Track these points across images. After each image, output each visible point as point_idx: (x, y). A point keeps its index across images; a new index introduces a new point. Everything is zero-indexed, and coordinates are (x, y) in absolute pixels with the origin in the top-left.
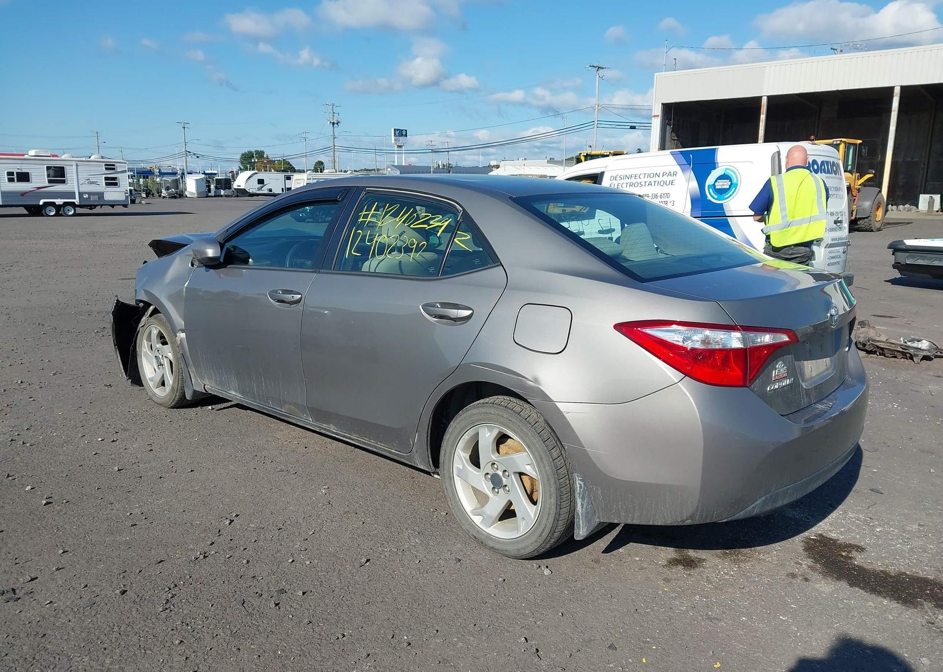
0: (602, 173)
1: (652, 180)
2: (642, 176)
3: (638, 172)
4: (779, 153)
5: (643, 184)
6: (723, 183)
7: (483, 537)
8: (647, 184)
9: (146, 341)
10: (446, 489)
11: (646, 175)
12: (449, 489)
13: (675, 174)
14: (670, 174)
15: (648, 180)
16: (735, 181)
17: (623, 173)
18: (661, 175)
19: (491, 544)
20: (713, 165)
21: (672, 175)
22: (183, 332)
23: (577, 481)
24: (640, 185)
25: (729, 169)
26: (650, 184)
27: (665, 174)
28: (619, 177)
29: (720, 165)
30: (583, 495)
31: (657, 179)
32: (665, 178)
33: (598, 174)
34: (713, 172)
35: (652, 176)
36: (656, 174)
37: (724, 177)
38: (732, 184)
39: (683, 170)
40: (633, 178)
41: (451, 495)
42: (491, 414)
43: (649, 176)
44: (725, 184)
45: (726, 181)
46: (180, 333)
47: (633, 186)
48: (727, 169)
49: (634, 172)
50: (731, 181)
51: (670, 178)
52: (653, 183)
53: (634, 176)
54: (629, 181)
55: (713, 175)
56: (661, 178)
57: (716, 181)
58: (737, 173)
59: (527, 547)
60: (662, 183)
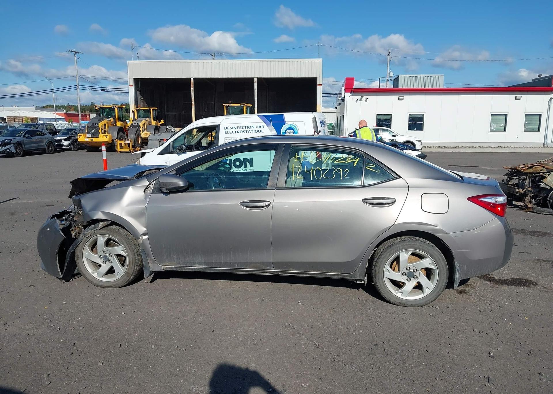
0: (219, 126)
1: (251, 129)
2: (244, 128)
3: (241, 125)
4: (315, 117)
5: (246, 132)
6: (290, 132)
7: (403, 302)
8: (248, 132)
9: (88, 247)
10: (380, 285)
11: (246, 127)
12: (382, 285)
13: (263, 127)
14: (260, 127)
15: (248, 130)
16: (296, 130)
17: (232, 126)
18: (255, 127)
19: (409, 303)
20: (283, 123)
21: (261, 127)
22: (144, 235)
23: (457, 265)
24: (243, 132)
25: (291, 125)
26: (249, 131)
27: (257, 127)
28: (230, 128)
29: (287, 123)
30: (459, 270)
31: (253, 129)
32: (258, 129)
33: (216, 126)
34: (284, 126)
35: (250, 127)
36: (252, 126)
37: (290, 129)
38: (294, 132)
39: (267, 125)
40: (238, 129)
41: (383, 287)
42: (409, 244)
43: (248, 127)
44: (291, 132)
45: (291, 130)
46: (142, 236)
47: (239, 132)
48: (290, 125)
49: (238, 125)
50: (294, 130)
51: (260, 129)
52: (251, 131)
53: (239, 127)
54: (237, 130)
55: (284, 128)
56: (255, 129)
57: (286, 131)
58: (296, 127)
59: (431, 299)
60: (256, 131)
